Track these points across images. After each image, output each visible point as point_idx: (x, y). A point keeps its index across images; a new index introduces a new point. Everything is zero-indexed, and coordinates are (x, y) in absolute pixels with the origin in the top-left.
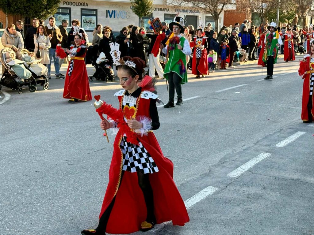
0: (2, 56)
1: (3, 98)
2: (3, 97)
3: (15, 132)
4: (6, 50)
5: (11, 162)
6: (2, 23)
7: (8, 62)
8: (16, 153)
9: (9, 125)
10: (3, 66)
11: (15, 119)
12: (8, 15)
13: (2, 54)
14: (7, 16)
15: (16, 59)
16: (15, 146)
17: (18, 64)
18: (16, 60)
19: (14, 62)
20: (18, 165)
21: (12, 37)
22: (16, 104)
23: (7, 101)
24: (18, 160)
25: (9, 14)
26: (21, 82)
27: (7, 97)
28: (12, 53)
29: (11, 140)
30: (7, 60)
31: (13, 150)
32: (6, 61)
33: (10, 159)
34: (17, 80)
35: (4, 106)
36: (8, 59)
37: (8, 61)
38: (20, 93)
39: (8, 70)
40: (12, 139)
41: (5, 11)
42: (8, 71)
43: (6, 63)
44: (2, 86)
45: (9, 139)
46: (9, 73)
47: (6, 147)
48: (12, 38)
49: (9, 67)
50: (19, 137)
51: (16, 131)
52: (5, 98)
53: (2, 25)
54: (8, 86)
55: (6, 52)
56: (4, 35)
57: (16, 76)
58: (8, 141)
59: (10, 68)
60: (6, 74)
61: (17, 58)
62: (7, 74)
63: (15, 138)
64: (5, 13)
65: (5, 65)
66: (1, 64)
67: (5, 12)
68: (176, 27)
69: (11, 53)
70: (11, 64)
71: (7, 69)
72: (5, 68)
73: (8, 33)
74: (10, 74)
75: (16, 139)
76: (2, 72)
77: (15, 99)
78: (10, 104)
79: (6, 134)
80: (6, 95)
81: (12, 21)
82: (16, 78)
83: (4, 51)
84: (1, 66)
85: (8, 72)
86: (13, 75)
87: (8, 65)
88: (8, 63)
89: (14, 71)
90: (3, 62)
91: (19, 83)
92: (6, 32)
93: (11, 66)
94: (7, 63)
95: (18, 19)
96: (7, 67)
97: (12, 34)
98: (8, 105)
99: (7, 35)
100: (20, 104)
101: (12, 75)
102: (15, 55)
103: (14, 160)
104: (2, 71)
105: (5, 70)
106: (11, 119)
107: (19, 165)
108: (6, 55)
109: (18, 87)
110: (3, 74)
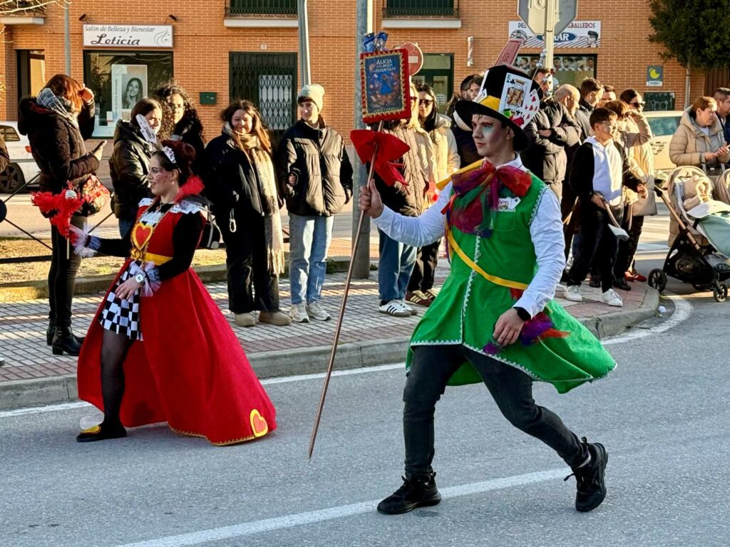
0: (674, 190)
1: (670, 315)
2: (670, 310)
3: (707, 418)
4: (685, 175)
5: (694, 505)
6: (673, 94)
7: (690, 209)
8: (707, 482)
9: (689, 393)
10: (673, 219)
11: (706, 378)
12: (692, 71)
13: (675, 185)
14: (688, 73)
15: (713, 201)
16: (707, 460)
17: (719, 215)
18: (711, 202)
19: (707, 207)
20: (715, 518)
21: (703, 135)
22: (708, 333)
23: (682, 323)
24: (715, 503)
25: (695, 66)
26: (724, 268)
27: (682, 312)
28: (704, 183)
29: (693, 440)
30: (685, 203)
31: (699, 471)
32: (684, 207)
33: (691, 496)
34: (713, 262)
35: (674, 337)
36: (690, 200)
37: (689, 206)
38: (720, 300)
39: (687, 231)
40: (699, 439)
41: (685, 57)
42: (689, 234)
43: (683, 210)
44: (668, 277)
45: (689, 436)
46: (690, 240)
47: (681, 458)
48: (704, 137)
49: (692, 222)
50: (717, 434)
51: (710, 415)
52: (675, 314)
53: (674, 100)
54: (684, 277)
55: (684, 180)
56: (680, 130)
57: (710, 249)
58: (685, 443)
59: (695, 227)
60: (682, 242)
61: (716, 195)
62: (685, 243)
63: (707, 434)
64: (685, 66)
65: (681, 216)
66: (669, 213)
67: (683, 62)
68: (484, 124)
69: (700, 184)
70: (697, 213)
71: (684, 227)
72: (680, 227)
73: (692, 124)
74: (694, 242)
75: (708, 438)
76: (670, 236)
77: (706, 317)
78: (689, 331)
79: (680, 420)
80: (679, 304)
81: (703, 88)
82: (710, 256)
83: (679, 175)
84: (668, 219)
85: (688, 238)
86: (702, 247)
87: (689, 216)
88: (689, 212)
89: (705, 235)
90: (675, 208)
91: (717, 269)
92: (686, 120)
93: (697, 221)
94: (686, 210)
95: (720, 83)
96: (686, 224)
97: (705, 127)
98: (684, 334)
99: (690, 129)
100: (718, 334)
101: (698, 247)
102: (710, 188)
103: (704, 500)
104: (669, 234)
105: (678, 232)
106: (694, 377)
107: (719, 517)
108: (687, 186)
109: (713, 282)
110: (672, 243)
